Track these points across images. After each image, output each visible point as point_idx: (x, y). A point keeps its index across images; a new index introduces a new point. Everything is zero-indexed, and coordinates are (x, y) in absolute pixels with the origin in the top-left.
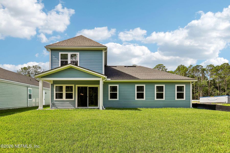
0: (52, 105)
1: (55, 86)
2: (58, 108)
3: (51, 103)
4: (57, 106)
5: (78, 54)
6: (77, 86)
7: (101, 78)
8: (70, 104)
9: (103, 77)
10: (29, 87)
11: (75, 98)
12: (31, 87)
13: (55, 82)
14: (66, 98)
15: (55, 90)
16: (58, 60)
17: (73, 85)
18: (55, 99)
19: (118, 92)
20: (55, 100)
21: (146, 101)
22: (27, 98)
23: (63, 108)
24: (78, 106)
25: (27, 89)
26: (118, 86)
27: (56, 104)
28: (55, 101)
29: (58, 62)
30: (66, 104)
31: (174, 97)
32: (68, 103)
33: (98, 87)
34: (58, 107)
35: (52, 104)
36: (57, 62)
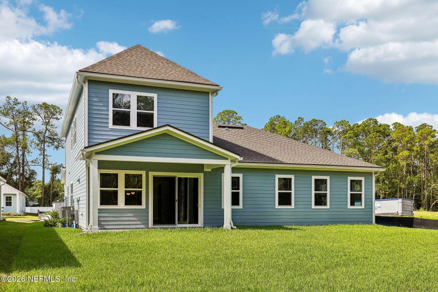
1: (99, 172)
2: (107, 229)
5: (153, 96)
6: (152, 174)
7: (227, 159)
8: (136, 219)
9: (232, 159)
14: (126, 204)
16: (106, 109)
17: (143, 173)
18: (98, 206)
20: (99, 209)
21: (296, 210)
23: (122, 229)
24: (155, 222)
29: (106, 113)
30: (125, 219)
31: (345, 203)
32: (132, 215)
33: (198, 178)
36: (103, 112)
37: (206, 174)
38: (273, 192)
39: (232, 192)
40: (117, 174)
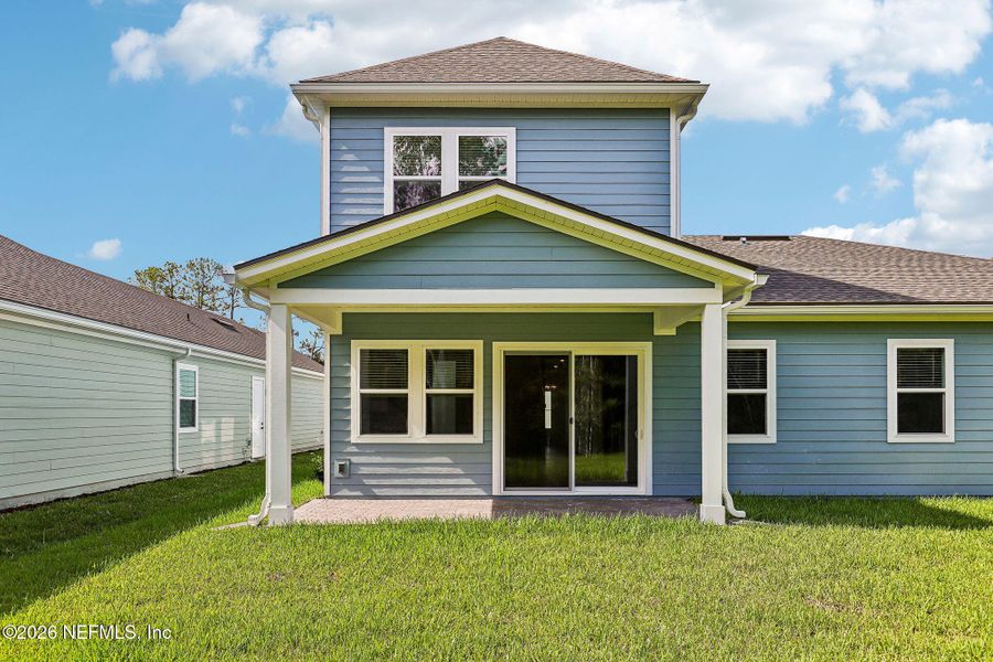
0: (337, 473)
1: (357, 346)
3: (332, 464)
4: (367, 482)
5: (506, 134)
6: (500, 348)
7: (712, 285)
8: (458, 471)
10: (183, 357)
11: (488, 431)
12: (195, 359)
13: (356, 325)
14: (429, 431)
15: (355, 374)
16: (375, 179)
17: (477, 346)
18: (355, 435)
19: (771, 392)
20: (356, 445)
22: (169, 421)
25: (169, 368)
26: (770, 346)
27: (364, 470)
29: (377, 190)
30: (428, 470)
32: (446, 460)
33: (636, 356)
34: (377, 492)
35: (337, 469)
36: (370, 190)
37: (659, 343)
38: (879, 393)
39: (729, 396)
40: (406, 352)
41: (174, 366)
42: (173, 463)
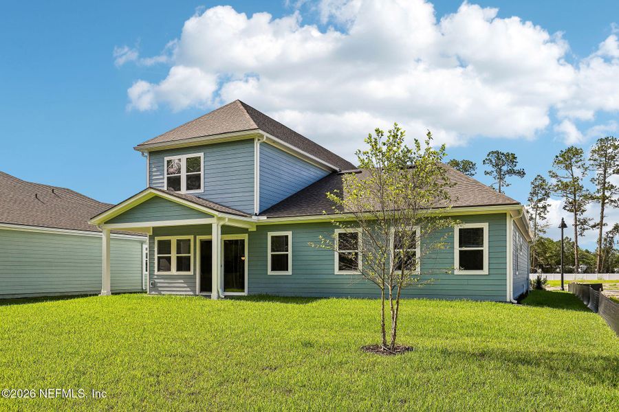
0: (151, 286)
1: (157, 239)
3: (150, 282)
4: (159, 289)
5: (201, 155)
6: (199, 238)
7: (213, 217)
8: (186, 286)
11: (195, 270)
13: (157, 231)
14: (178, 270)
15: (156, 249)
16: (162, 177)
17: (191, 237)
19: (290, 253)
20: (157, 275)
24: (201, 289)
26: (289, 234)
27: (159, 285)
28: (155, 277)
29: (162, 181)
30: (177, 285)
31: (450, 266)
32: (182, 281)
34: (162, 292)
35: (151, 284)
36: (160, 181)
38: (331, 253)
40: (170, 241)
41: (142, 246)
42: (142, 286)
